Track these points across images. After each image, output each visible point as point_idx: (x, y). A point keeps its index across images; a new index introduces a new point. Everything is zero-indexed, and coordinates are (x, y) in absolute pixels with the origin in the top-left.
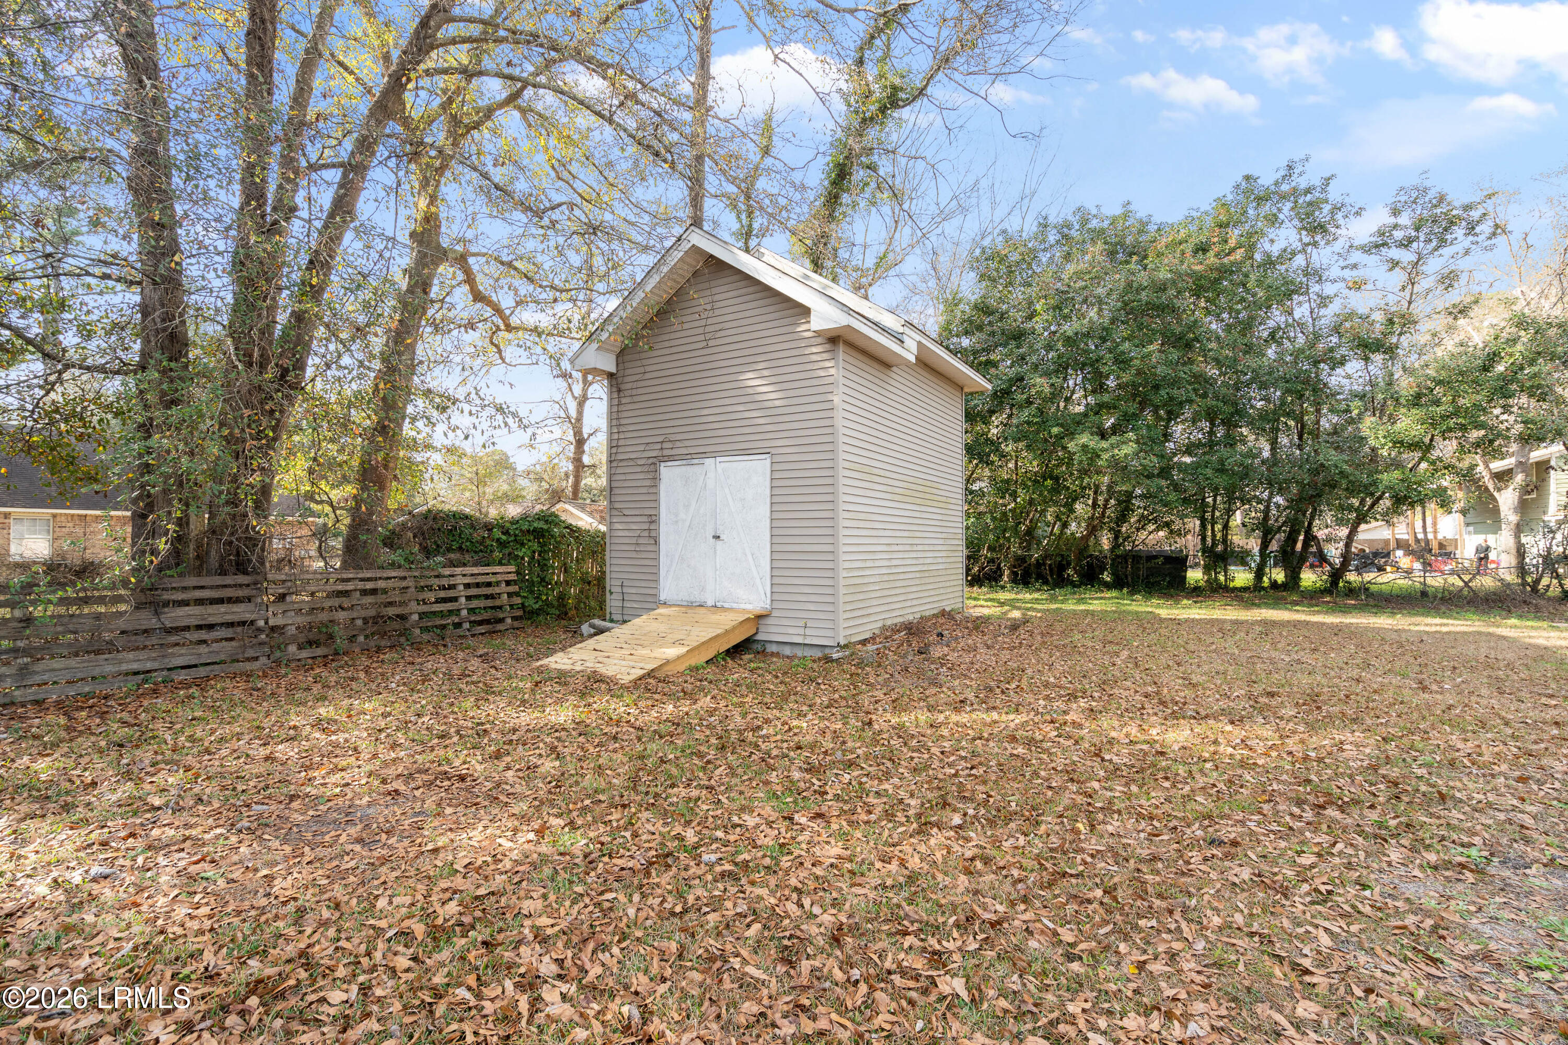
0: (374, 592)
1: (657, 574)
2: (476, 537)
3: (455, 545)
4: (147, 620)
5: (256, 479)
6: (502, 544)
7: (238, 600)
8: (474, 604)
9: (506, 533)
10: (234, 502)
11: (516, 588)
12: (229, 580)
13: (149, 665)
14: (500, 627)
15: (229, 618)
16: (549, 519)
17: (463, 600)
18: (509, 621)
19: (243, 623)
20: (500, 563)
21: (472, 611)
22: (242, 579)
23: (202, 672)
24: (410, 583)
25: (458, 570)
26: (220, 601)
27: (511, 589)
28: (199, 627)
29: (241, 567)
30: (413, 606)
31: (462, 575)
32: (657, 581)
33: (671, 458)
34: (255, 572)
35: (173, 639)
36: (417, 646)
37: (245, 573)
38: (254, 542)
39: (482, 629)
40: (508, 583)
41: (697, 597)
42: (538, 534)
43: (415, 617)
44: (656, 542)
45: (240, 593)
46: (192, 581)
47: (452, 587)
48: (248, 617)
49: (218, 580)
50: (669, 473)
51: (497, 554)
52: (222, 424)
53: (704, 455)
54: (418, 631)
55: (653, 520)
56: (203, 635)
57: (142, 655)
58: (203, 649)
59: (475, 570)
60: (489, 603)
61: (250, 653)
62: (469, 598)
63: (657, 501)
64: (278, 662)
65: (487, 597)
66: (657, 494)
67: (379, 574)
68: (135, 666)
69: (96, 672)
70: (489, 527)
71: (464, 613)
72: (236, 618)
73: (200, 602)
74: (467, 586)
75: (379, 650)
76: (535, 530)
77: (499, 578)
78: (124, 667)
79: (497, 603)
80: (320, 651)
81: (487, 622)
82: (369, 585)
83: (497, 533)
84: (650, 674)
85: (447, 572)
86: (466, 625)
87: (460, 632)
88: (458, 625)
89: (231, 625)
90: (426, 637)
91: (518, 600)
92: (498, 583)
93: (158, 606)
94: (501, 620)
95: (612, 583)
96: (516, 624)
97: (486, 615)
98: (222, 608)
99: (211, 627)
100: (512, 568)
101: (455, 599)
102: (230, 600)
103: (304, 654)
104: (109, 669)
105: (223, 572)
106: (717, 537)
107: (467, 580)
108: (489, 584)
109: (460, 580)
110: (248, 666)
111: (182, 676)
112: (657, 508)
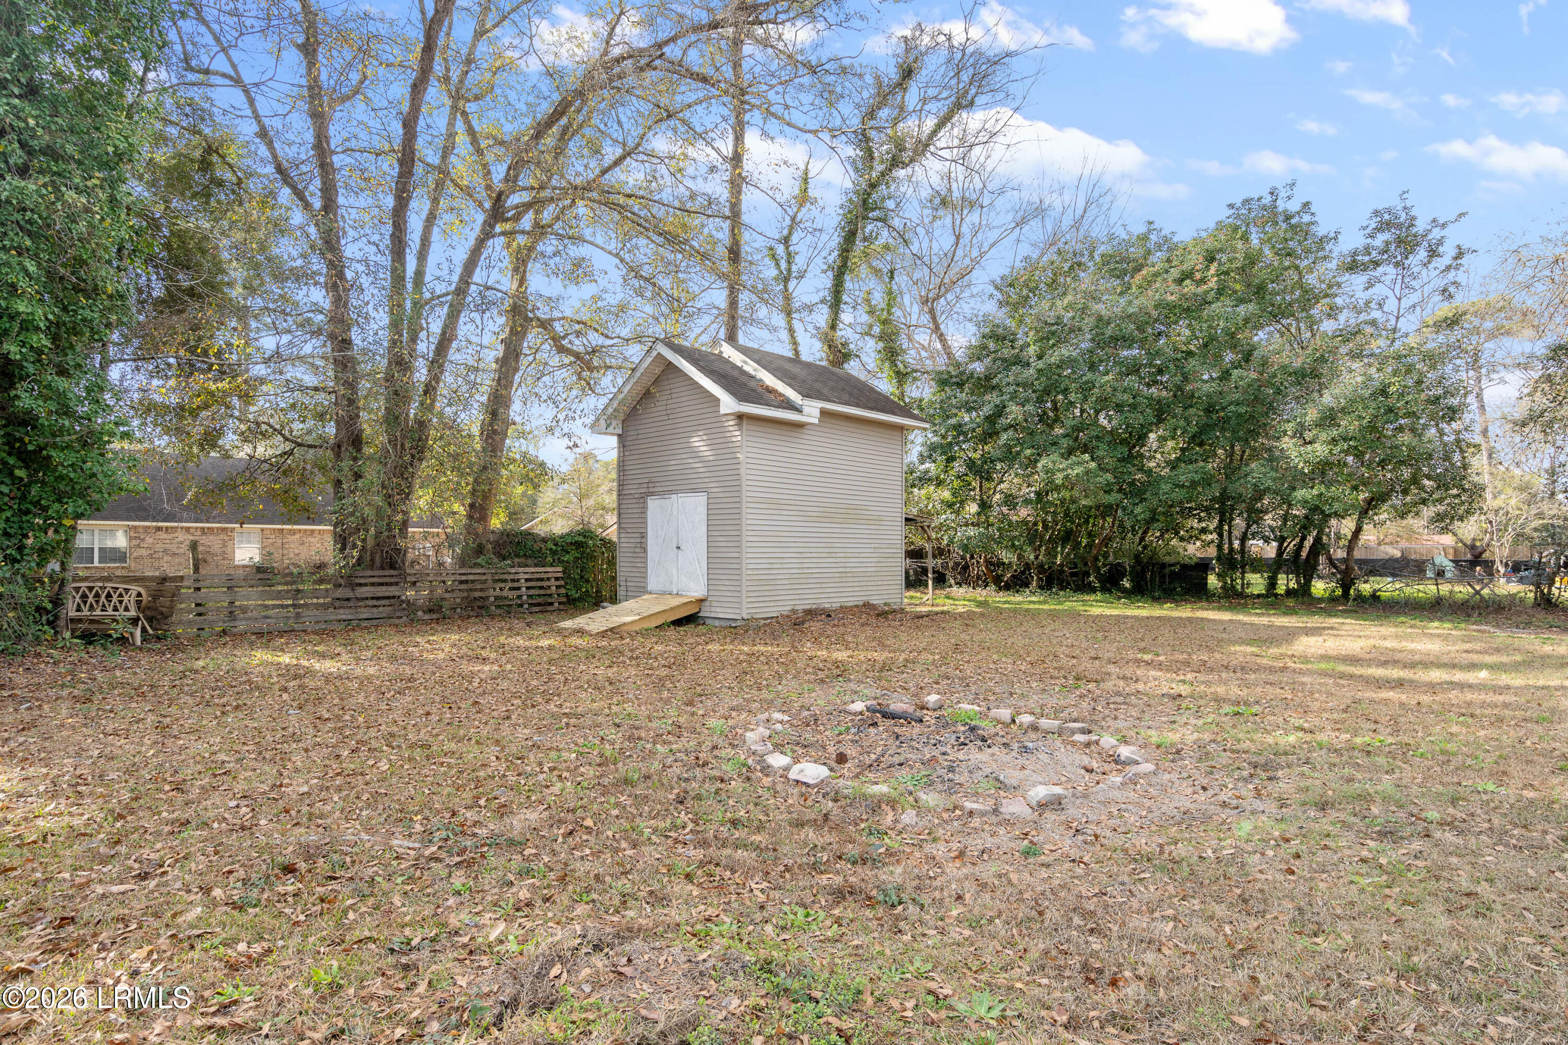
0: (466, 582)
1: (646, 572)
2: (536, 547)
3: (522, 553)
4: (348, 593)
5: (400, 517)
6: (554, 553)
7: (391, 584)
8: (532, 592)
9: (556, 545)
10: (390, 529)
11: (562, 583)
12: (387, 573)
13: (350, 617)
14: (549, 608)
15: (387, 594)
16: (587, 533)
17: (524, 589)
18: (556, 604)
19: (394, 597)
20: (552, 565)
21: (530, 596)
22: (393, 572)
23: (375, 622)
24: (489, 577)
25: (521, 570)
26: (381, 584)
27: (558, 583)
28: (373, 598)
29: (392, 566)
30: (491, 592)
31: (523, 573)
32: (646, 577)
33: (653, 494)
34: (400, 568)
35: (361, 604)
36: (492, 617)
37: (395, 569)
38: (401, 552)
39: (536, 609)
40: (557, 579)
41: (668, 588)
42: (579, 545)
43: (492, 599)
44: (645, 551)
45: (392, 580)
46: (369, 573)
47: (518, 580)
48: (397, 594)
49: (381, 573)
50: (653, 504)
51: (549, 559)
52: (384, 487)
53: (671, 492)
54: (493, 608)
55: (643, 536)
56: (375, 602)
57: (347, 611)
58: (375, 610)
59: (533, 570)
60: (542, 592)
61: (398, 614)
62: (528, 588)
63: (645, 523)
64: (412, 620)
65: (541, 588)
66: (645, 518)
67: (470, 571)
68: (344, 617)
69: (327, 618)
70: (544, 540)
71: (525, 598)
72: (391, 594)
73: (373, 584)
74: (527, 580)
75: (469, 617)
76: (576, 542)
77: (550, 575)
78: (339, 617)
79: (548, 592)
80: (435, 616)
81: (539, 605)
82: (464, 578)
83: (550, 545)
84: (611, 630)
85: (513, 570)
86: (526, 606)
87: (521, 610)
88: (521, 606)
89: (388, 598)
90: (498, 611)
91: (563, 591)
92: (548, 579)
93: (353, 586)
94: (551, 604)
95: (620, 579)
96: (561, 607)
97: (539, 600)
98: (384, 588)
99: (378, 598)
100: (560, 569)
101: (519, 589)
102: (387, 584)
103: (426, 617)
104: (332, 617)
105: (382, 568)
106: (678, 548)
107: (527, 576)
108: (542, 580)
109: (521, 576)
110: (397, 621)
111: (365, 624)
112: (646, 528)
